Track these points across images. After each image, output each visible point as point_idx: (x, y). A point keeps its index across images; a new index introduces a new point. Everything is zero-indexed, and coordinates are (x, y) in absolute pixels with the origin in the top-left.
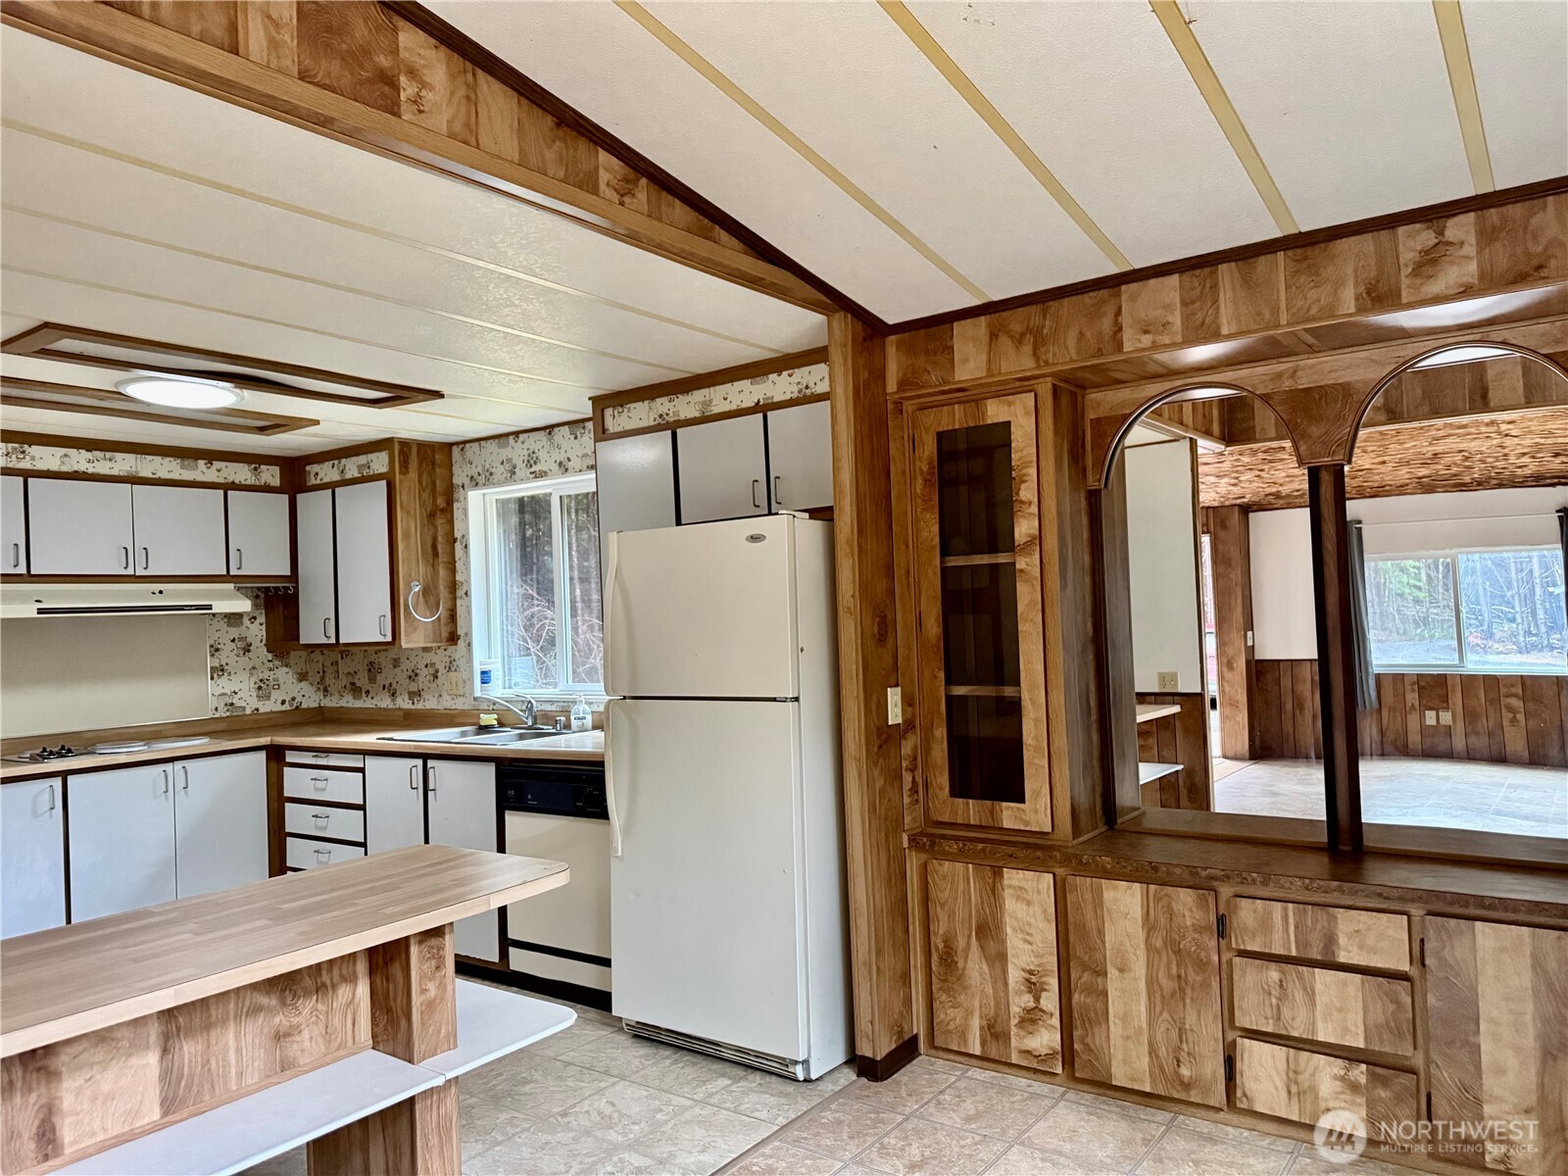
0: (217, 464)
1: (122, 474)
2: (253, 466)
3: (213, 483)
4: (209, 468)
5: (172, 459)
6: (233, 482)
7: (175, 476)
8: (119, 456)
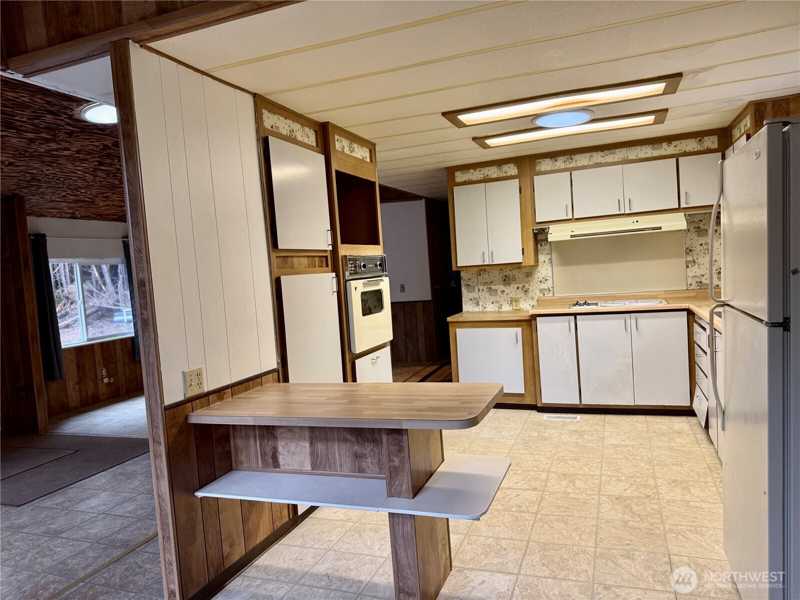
0: (674, 143)
1: (619, 160)
2: (699, 139)
3: (672, 154)
4: (669, 146)
5: (647, 146)
6: (685, 152)
7: (649, 155)
8: (618, 151)
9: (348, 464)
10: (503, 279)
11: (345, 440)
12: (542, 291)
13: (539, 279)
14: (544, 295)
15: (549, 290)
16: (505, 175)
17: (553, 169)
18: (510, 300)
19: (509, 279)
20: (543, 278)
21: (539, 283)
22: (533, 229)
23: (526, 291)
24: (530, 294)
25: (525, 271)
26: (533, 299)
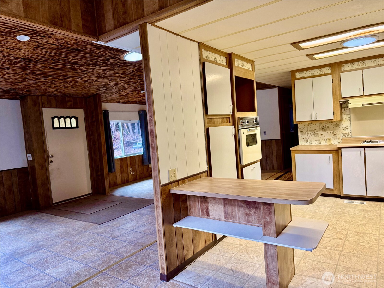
9: (242, 218)
10: (322, 128)
11: (241, 206)
12: (344, 134)
13: (343, 128)
14: (345, 136)
15: (349, 134)
16: (324, 73)
17: (352, 69)
18: (326, 139)
19: (325, 128)
20: (345, 127)
21: (343, 130)
22: (340, 101)
23: (335, 135)
24: (337, 136)
25: (334, 124)
26: (339, 139)
